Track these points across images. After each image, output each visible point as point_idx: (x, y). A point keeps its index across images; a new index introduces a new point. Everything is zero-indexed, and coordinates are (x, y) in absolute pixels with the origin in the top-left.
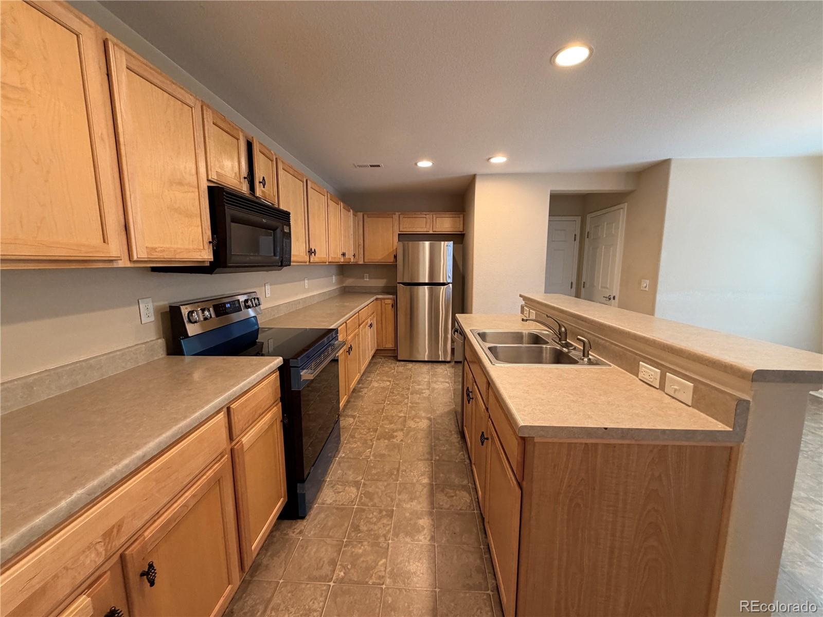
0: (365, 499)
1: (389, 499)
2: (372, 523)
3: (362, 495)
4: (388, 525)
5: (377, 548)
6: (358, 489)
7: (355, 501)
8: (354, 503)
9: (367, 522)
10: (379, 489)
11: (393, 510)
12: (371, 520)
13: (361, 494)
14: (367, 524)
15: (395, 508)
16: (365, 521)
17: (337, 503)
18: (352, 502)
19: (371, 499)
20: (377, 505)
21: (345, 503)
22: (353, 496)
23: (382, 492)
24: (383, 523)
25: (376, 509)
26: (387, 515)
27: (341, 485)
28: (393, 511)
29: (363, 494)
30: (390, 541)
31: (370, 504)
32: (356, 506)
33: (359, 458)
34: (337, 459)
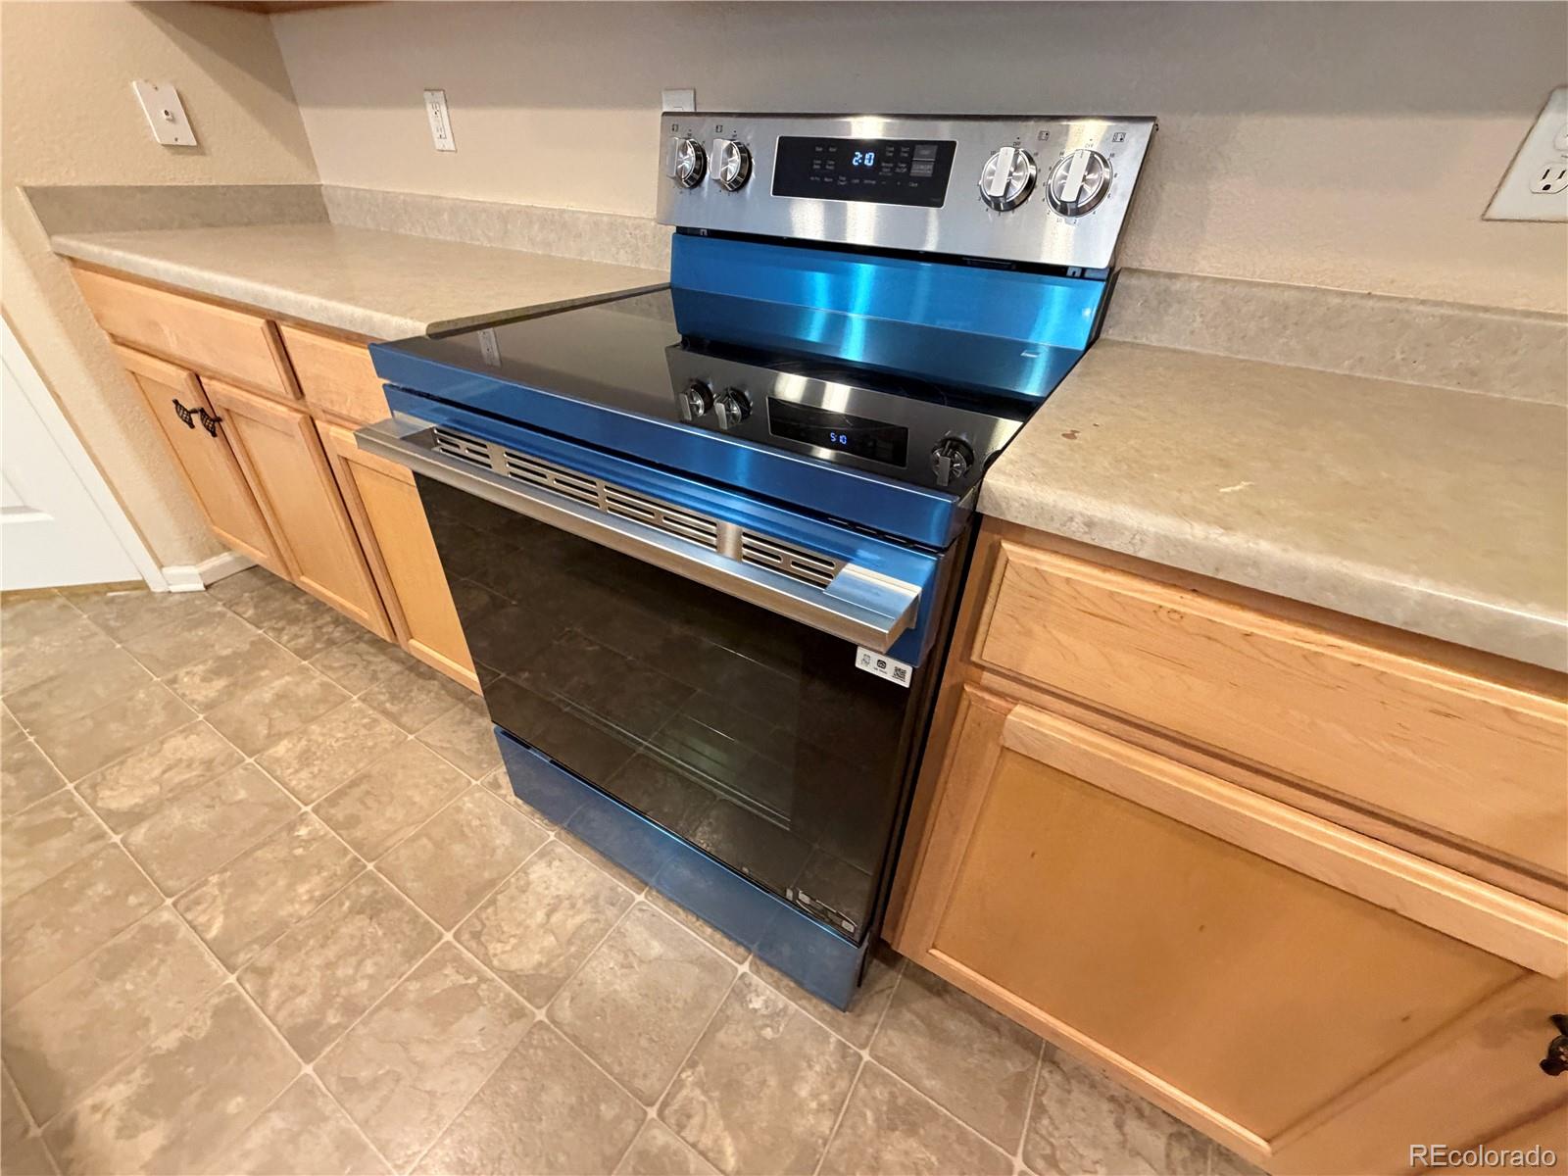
0: (448, 984)
1: (365, 1075)
2: (339, 958)
3: (474, 980)
4: (278, 1009)
5: (260, 933)
6: (514, 978)
7: (473, 944)
8: (466, 936)
9: (362, 945)
10: (448, 1062)
11: (308, 1059)
12: (353, 960)
13: (482, 979)
14: (355, 943)
15: (308, 1069)
16: (368, 942)
17: (513, 890)
18: (476, 936)
19: (427, 1005)
20: (386, 1011)
21: (490, 910)
22: (495, 947)
23: (422, 1067)
24: (303, 992)
25: (373, 998)
26: (312, 1026)
27: (581, 927)
28: (307, 1055)
29: (476, 986)
30: (232, 979)
31: (414, 986)
32: (448, 936)
33: (692, 1064)
34: (744, 968)
